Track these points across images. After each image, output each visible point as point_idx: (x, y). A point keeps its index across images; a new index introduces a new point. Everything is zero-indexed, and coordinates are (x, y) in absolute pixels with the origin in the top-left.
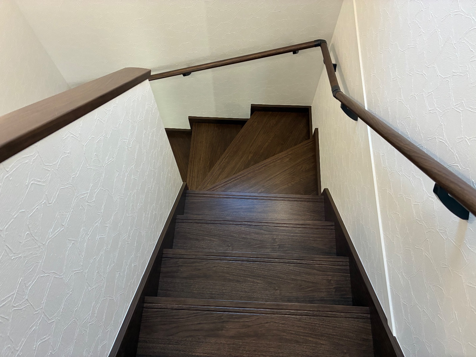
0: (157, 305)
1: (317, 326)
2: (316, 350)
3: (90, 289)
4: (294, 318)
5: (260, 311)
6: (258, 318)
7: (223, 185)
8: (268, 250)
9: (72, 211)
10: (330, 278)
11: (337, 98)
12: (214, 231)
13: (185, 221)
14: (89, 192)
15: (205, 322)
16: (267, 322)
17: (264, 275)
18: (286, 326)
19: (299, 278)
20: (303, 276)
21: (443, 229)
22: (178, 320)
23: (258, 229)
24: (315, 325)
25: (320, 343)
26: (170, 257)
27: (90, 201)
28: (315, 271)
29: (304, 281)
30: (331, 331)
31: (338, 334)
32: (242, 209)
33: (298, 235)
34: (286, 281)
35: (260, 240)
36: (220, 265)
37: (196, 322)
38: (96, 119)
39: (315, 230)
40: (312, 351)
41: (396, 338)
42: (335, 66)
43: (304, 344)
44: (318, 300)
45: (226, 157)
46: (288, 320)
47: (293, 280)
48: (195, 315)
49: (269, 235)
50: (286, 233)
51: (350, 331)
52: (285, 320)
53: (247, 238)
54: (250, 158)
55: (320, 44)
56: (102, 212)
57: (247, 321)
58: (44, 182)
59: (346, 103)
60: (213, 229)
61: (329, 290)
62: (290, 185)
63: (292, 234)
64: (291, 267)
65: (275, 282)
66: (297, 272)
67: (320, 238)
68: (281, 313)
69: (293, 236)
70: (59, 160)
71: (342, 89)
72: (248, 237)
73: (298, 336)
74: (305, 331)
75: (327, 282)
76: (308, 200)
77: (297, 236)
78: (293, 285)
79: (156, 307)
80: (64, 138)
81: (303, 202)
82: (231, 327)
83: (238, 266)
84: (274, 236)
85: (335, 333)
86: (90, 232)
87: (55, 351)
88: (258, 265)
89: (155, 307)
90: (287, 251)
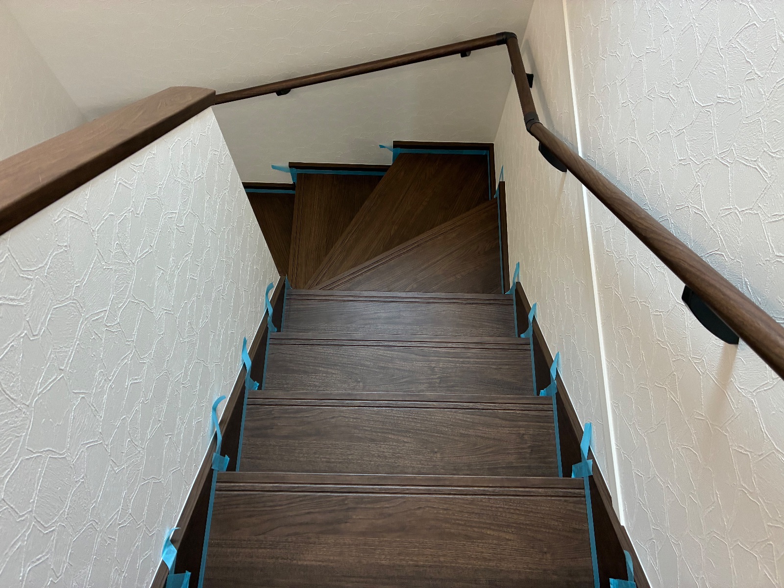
0: (237, 484)
1: (500, 512)
2: (498, 550)
3: (116, 470)
4: (463, 499)
5: (408, 489)
6: (405, 502)
7: (347, 279)
8: (422, 387)
9: (78, 344)
10: (522, 432)
11: (532, 134)
12: (333, 358)
13: (283, 342)
14: (107, 308)
15: (317, 510)
16: (420, 508)
17: (415, 430)
18: (451, 513)
19: (471, 432)
20: (478, 430)
21: (698, 357)
22: (274, 508)
23: (407, 353)
24: (496, 510)
25: (505, 538)
26: (259, 403)
27: (110, 324)
28: (498, 421)
29: (480, 437)
30: (523, 518)
31: (533, 523)
32: (379, 319)
33: (472, 360)
34: (452, 437)
35: (409, 371)
36: (342, 414)
37: (304, 511)
38: (117, 182)
39: (498, 352)
40: (492, 551)
41: (625, 527)
42: (530, 77)
43: (479, 541)
44: (503, 468)
45: (353, 231)
46: (454, 502)
47: (462, 435)
48: (301, 499)
49: (424, 363)
50: (451, 358)
51: (552, 517)
52: (449, 503)
53: (388, 368)
54: (392, 232)
55: (507, 39)
56: (133, 341)
57: (387, 506)
58: (23, 300)
59: (546, 142)
60: (330, 354)
61: (520, 451)
62: (458, 276)
63: (461, 360)
64: (459, 415)
65: (433, 440)
66: (468, 423)
67: (506, 365)
68: (441, 491)
69: (463, 363)
70: (49, 259)
71: (542, 119)
72: (390, 365)
73: (469, 529)
74: (481, 520)
75: (517, 437)
76: (487, 302)
77: (469, 363)
78: (462, 444)
79: (237, 488)
80: (57, 221)
81: (480, 306)
82: (361, 517)
83: (372, 416)
84: (432, 363)
85: (529, 522)
86: (113, 376)
87: (59, 578)
88: (405, 413)
89: (233, 489)
90: (453, 387)
